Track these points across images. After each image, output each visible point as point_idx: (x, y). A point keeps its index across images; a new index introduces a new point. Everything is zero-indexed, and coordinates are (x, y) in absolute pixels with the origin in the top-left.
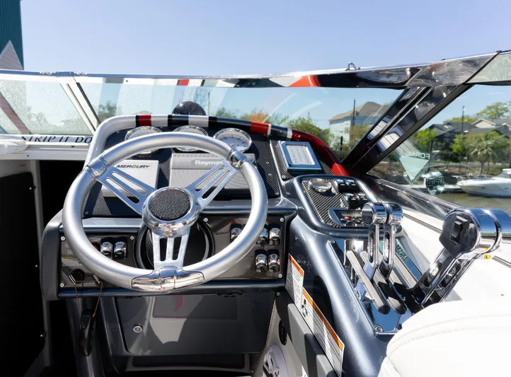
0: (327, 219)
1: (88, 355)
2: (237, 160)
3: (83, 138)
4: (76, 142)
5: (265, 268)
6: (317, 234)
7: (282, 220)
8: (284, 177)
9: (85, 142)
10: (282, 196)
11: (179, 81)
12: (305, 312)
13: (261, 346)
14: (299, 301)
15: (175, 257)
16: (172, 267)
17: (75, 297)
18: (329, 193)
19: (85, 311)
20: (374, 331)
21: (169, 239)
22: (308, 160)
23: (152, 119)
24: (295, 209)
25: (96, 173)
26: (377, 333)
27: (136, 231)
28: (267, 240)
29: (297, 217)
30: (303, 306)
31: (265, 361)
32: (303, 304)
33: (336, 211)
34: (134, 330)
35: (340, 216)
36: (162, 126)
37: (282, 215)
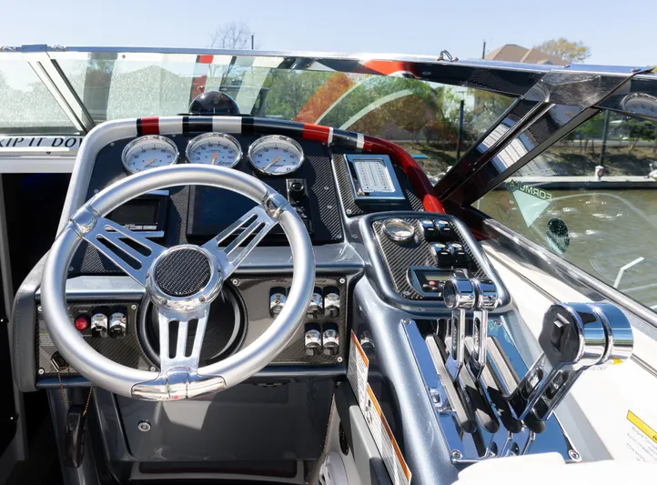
0: (404, 287)
1: (78, 466)
2: (276, 207)
3: (62, 140)
4: (53, 145)
5: (318, 349)
6: (388, 308)
7: (342, 281)
8: (349, 211)
9: (66, 145)
10: (346, 241)
11: (198, 57)
12: (369, 416)
13: (317, 451)
14: (363, 401)
15: (188, 353)
16: (184, 368)
17: (59, 388)
18: (409, 243)
19: (74, 407)
20: (451, 457)
21: (181, 323)
22: (385, 184)
23: (160, 124)
24: (360, 266)
25: (83, 228)
26: (454, 460)
27: (138, 297)
28: (321, 310)
29: (364, 278)
30: (367, 409)
31: (321, 473)
32: (367, 405)
33: (417, 272)
34: (140, 428)
35: (423, 280)
36: (174, 133)
37: (343, 275)
